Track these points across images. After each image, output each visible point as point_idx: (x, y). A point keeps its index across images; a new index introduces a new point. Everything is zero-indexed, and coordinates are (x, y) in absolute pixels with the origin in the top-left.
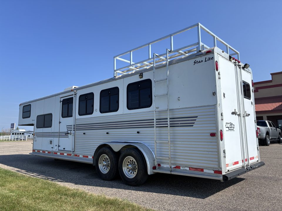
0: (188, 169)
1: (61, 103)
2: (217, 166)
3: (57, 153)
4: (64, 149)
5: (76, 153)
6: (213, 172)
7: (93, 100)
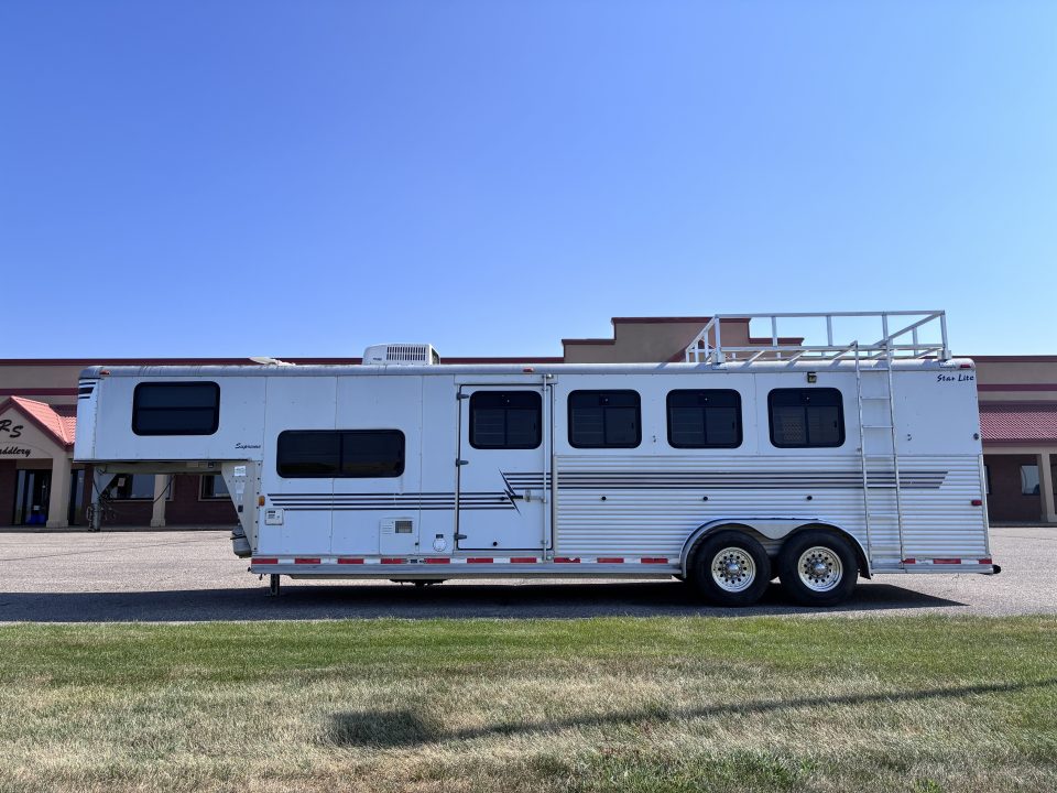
0: (931, 562)
1: (466, 403)
2: (983, 553)
3: (447, 561)
4: (495, 544)
5: (560, 552)
6: (977, 562)
7: (634, 411)
